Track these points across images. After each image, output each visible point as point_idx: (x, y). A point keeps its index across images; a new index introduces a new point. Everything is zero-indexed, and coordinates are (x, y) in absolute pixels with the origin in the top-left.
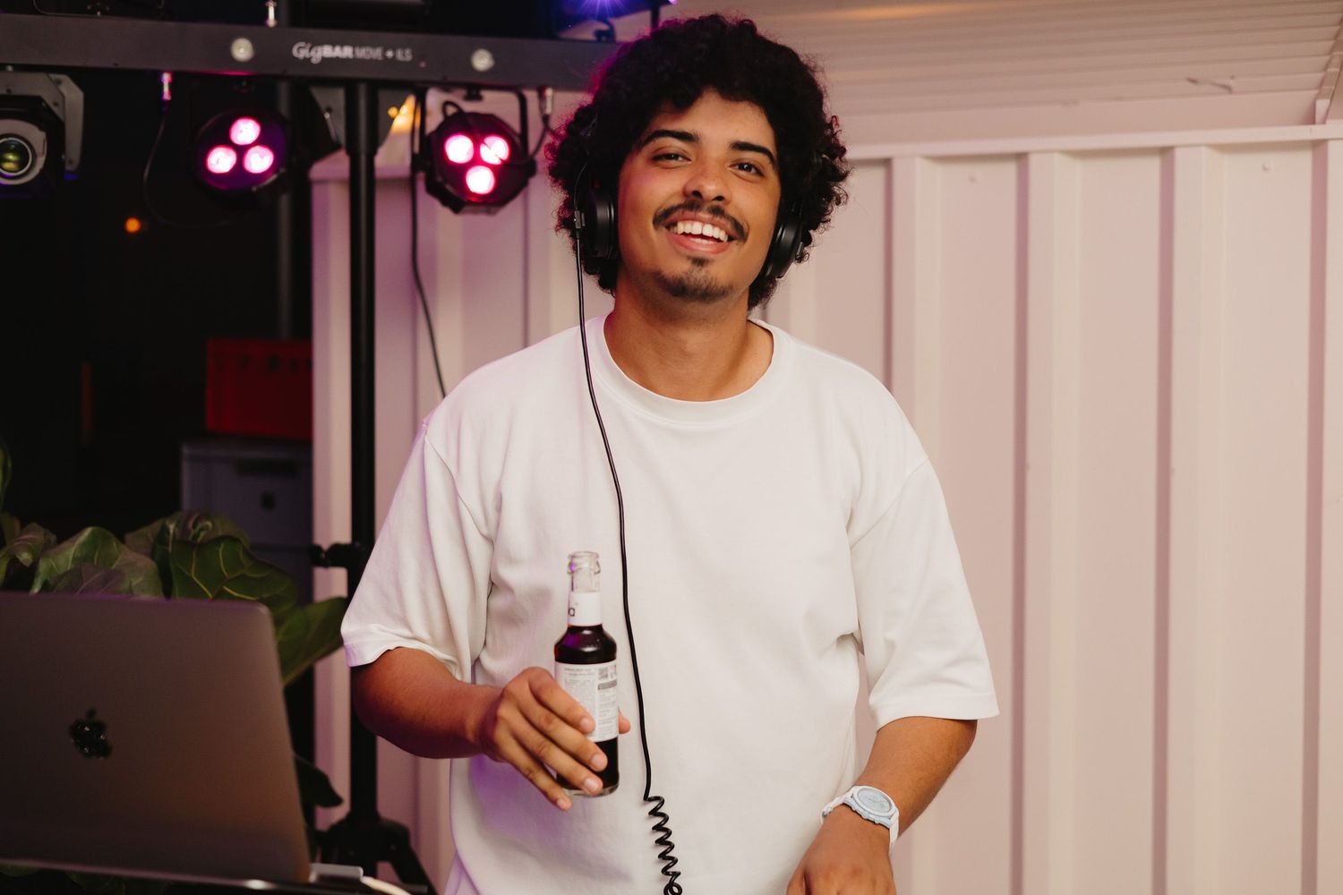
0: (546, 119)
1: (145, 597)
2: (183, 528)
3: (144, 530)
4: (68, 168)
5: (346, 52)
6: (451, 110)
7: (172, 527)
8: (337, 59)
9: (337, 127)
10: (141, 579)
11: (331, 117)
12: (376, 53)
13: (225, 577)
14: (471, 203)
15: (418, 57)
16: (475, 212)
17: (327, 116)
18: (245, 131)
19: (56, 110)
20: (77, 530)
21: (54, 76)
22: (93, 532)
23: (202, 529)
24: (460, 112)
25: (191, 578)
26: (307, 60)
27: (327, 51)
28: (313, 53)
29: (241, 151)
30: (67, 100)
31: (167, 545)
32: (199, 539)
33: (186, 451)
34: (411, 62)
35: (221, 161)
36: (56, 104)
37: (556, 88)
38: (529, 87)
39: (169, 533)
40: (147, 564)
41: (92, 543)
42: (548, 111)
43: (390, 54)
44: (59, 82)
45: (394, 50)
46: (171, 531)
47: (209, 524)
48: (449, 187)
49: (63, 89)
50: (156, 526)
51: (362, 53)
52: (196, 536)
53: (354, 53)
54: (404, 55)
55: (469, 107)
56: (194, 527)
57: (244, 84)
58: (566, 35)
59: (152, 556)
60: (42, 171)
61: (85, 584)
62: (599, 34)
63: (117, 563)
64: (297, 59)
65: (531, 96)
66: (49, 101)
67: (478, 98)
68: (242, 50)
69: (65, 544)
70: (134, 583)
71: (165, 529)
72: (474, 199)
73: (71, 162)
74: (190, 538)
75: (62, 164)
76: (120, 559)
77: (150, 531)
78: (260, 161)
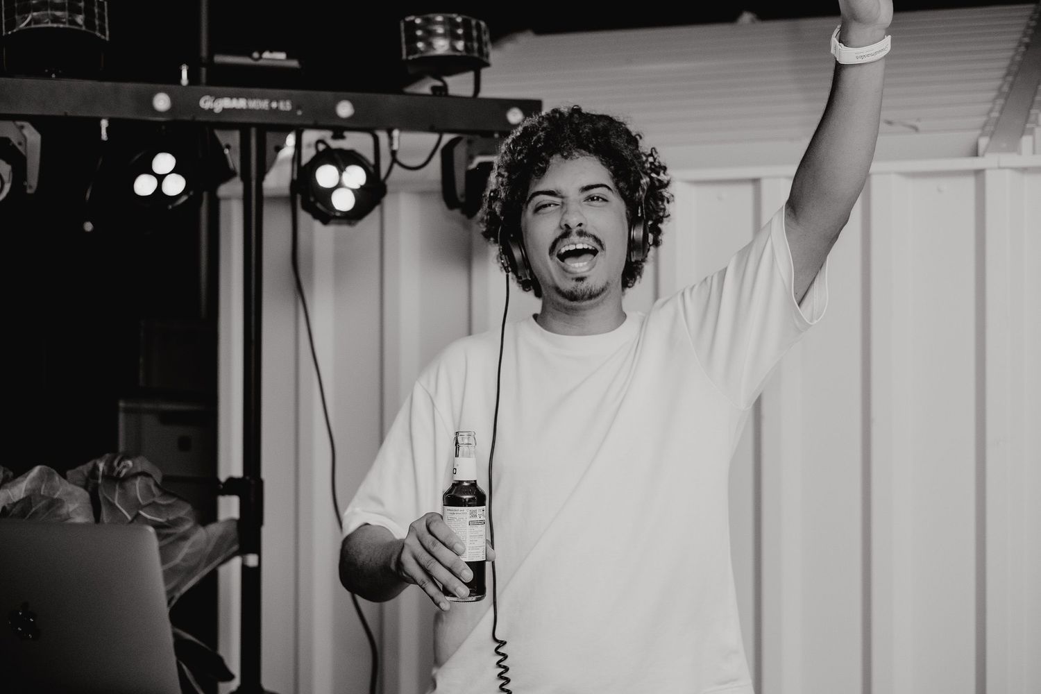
0: (393, 153)
1: (79, 519)
2: (110, 467)
3: (80, 468)
4: (29, 191)
5: (240, 103)
6: (321, 147)
7: (101, 466)
8: (234, 109)
9: (234, 160)
10: (77, 505)
11: (229, 153)
12: (264, 105)
13: (140, 504)
14: (336, 218)
15: (296, 107)
16: (340, 224)
17: (227, 151)
18: (164, 162)
19: (20, 148)
20: (29, 468)
21: (19, 123)
22: (40, 470)
23: (124, 467)
24: (328, 148)
25: (114, 505)
26: (211, 111)
27: (227, 103)
28: (216, 103)
29: (161, 178)
30: (28, 141)
31: (98, 479)
32: (122, 475)
33: (122, 404)
34: (291, 111)
35: (144, 186)
36: (20, 144)
37: (401, 129)
38: (380, 128)
39: (99, 470)
40: (82, 494)
41: (40, 477)
42: (395, 147)
43: (274, 105)
44: (22, 127)
45: (278, 101)
46: (101, 469)
47: (130, 463)
48: (319, 205)
49: (26, 132)
50: (90, 465)
51: (254, 104)
52: (119, 473)
53: (247, 104)
54: (286, 106)
55: (335, 144)
56: (119, 464)
57: (163, 127)
58: (409, 90)
59: (85, 488)
60: (8, 195)
61: (34, 509)
62: (434, 89)
63: (58, 493)
64: (203, 109)
65: (383, 136)
66: (15, 141)
67: (343, 137)
68: (162, 102)
69: (19, 479)
70: (71, 510)
71: (96, 467)
72: (338, 214)
73: (31, 187)
74: (115, 474)
75: (25, 188)
76: (61, 489)
77: (85, 468)
78: (175, 186)
